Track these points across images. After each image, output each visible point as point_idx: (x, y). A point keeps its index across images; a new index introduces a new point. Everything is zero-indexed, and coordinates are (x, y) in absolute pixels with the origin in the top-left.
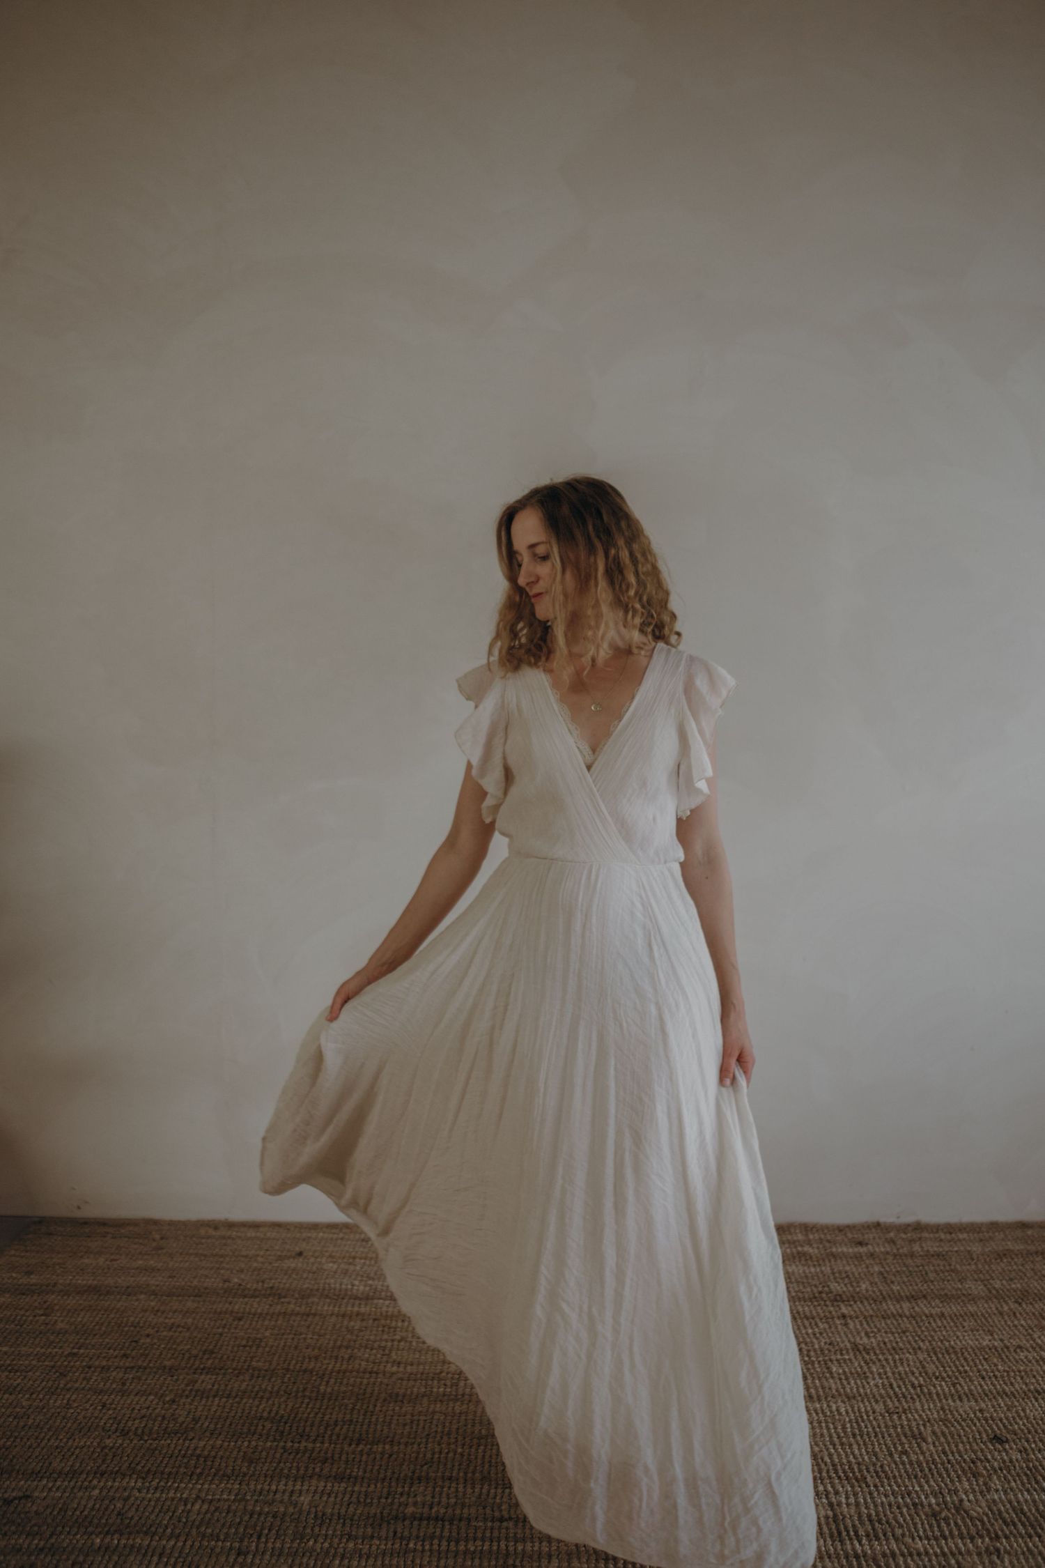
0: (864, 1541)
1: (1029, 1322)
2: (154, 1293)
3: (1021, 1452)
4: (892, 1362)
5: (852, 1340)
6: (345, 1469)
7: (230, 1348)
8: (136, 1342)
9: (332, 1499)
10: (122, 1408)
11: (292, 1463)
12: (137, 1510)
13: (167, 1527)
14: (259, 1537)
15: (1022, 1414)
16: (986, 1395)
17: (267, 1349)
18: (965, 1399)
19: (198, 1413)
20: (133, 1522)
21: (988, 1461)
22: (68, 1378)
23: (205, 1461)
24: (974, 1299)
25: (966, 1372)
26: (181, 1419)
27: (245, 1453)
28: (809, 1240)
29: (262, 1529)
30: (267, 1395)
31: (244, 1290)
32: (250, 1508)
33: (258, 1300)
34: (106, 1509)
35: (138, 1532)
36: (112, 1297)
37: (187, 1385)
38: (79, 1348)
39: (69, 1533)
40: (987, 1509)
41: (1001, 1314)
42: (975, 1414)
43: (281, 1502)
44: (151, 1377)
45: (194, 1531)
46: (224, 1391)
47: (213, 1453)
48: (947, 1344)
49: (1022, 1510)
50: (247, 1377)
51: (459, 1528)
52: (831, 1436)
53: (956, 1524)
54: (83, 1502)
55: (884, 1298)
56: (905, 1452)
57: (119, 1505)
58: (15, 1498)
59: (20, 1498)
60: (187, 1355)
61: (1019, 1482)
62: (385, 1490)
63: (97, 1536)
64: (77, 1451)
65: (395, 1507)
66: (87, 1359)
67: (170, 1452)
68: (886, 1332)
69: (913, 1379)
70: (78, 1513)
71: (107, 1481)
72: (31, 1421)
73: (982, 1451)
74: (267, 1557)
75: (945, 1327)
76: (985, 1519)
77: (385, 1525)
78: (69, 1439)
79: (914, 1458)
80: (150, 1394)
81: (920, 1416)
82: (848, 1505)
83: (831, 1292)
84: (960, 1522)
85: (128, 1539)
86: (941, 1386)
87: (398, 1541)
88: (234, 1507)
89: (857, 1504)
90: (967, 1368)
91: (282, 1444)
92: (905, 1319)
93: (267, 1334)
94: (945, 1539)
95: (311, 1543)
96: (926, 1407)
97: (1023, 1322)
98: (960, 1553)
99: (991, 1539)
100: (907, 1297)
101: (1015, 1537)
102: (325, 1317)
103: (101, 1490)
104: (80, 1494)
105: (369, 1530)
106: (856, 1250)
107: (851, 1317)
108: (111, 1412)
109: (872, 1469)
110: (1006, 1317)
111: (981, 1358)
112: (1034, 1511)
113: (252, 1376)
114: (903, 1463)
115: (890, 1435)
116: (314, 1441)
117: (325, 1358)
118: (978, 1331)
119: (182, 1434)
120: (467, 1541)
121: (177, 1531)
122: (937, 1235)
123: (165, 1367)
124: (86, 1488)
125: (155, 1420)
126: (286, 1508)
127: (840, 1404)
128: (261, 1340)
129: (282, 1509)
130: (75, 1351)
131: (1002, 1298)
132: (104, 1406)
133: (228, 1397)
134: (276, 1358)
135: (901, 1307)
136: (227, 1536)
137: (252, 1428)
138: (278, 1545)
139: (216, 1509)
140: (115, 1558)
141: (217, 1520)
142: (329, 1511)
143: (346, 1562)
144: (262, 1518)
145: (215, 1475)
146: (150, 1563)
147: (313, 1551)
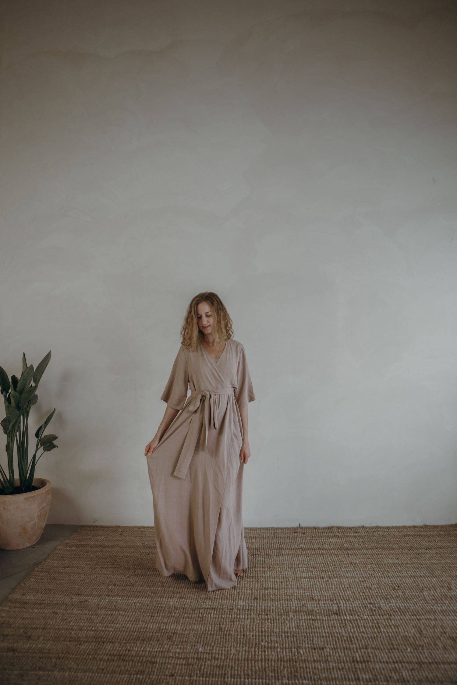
0: (348, 616)
1: (412, 556)
2: (120, 547)
3: (403, 592)
4: (363, 568)
5: (350, 561)
9: (180, 603)
12: (120, 605)
13: (129, 610)
14: (158, 613)
15: (405, 582)
16: (394, 577)
18: (386, 578)
19: (137, 580)
20: (119, 608)
21: (391, 595)
23: (140, 593)
24: (393, 549)
25: (387, 570)
26: (132, 582)
27: (152, 591)
28: (339, 532)
29: (158, 610)
32: (154, 605)
34: (111, 605)
35: (121, 610)
36: (107, 548)
37: (133, 573)
39: (100, 610)
40: (389, 608)
41: (402, 553)
42: (389, 582)
45: (138, 611)
46: (144, 574)
47: (142, 591)
48: (382, 562)
49: (400, 609)
51: (219, 611)
52: (340, 588)
53: (378, 612)
54: (104, 603)
55: (363, 549)
56: (364, 593)
57: (114, 604)
58: (83, 601)
59: (85, 601)
61: (400, 601)
63: (109, 611)
64: (101, 589)
68: (362, 559)
69: (369, 572)
70: (102, 605)
71: (110, 598)
72: (85, 582)
73: (390, 592)
74: (160, 617)
75: (382, 557)
76: (388, 611)
77: (196, 610)
78: (98, 586)
79: (367, 594)
81: (370, 583)
82: (343, 606)
83: (345, 547)
84: (379, 611)
85: (118, 612)
86: (378, 574)
87: (200, 614)
88: (149, 605)
89: (346, 606)
90: (388, 569)
91: (164, 589)
92: (369, 555)
94: (374, 615)
95: (174, 614)
96: (373, 580)
97: (410, 556)
98: (378, 619)
99: (389, 615)
100: (371, 549)
101: (397, 615)
103: (109, 600)
104: (103, 600)
105: (191, 612)
106: (355, 534)
107: (351, 555)
108: (110, 579)
109: (352, 597)
110: (404, 554)
111: (393, 566)
112: (404, 608)
114: (363, 596)
115: (360, 588)
116: (174, 588)
118: (393, 558)
120: (222, 614)
121: (133, 611)
122: (383, 530)
123: (125, 568)
126: (165, 605)
127: (344, 579)
129: (164, 605)
131: (403, 548)
132: (107, 578)
133: (146, 576)
135: (368, 552)
136: (148, 612)
137: (154, 585)
138: (163, 615)
139: (144, 605)
140: (115, 617)
141: (145, 608)
142: (179, 606)
143: (184, 619)
144: (158, 608)
145: (143, 597)
146: (125, 618)
147: (174, 616)
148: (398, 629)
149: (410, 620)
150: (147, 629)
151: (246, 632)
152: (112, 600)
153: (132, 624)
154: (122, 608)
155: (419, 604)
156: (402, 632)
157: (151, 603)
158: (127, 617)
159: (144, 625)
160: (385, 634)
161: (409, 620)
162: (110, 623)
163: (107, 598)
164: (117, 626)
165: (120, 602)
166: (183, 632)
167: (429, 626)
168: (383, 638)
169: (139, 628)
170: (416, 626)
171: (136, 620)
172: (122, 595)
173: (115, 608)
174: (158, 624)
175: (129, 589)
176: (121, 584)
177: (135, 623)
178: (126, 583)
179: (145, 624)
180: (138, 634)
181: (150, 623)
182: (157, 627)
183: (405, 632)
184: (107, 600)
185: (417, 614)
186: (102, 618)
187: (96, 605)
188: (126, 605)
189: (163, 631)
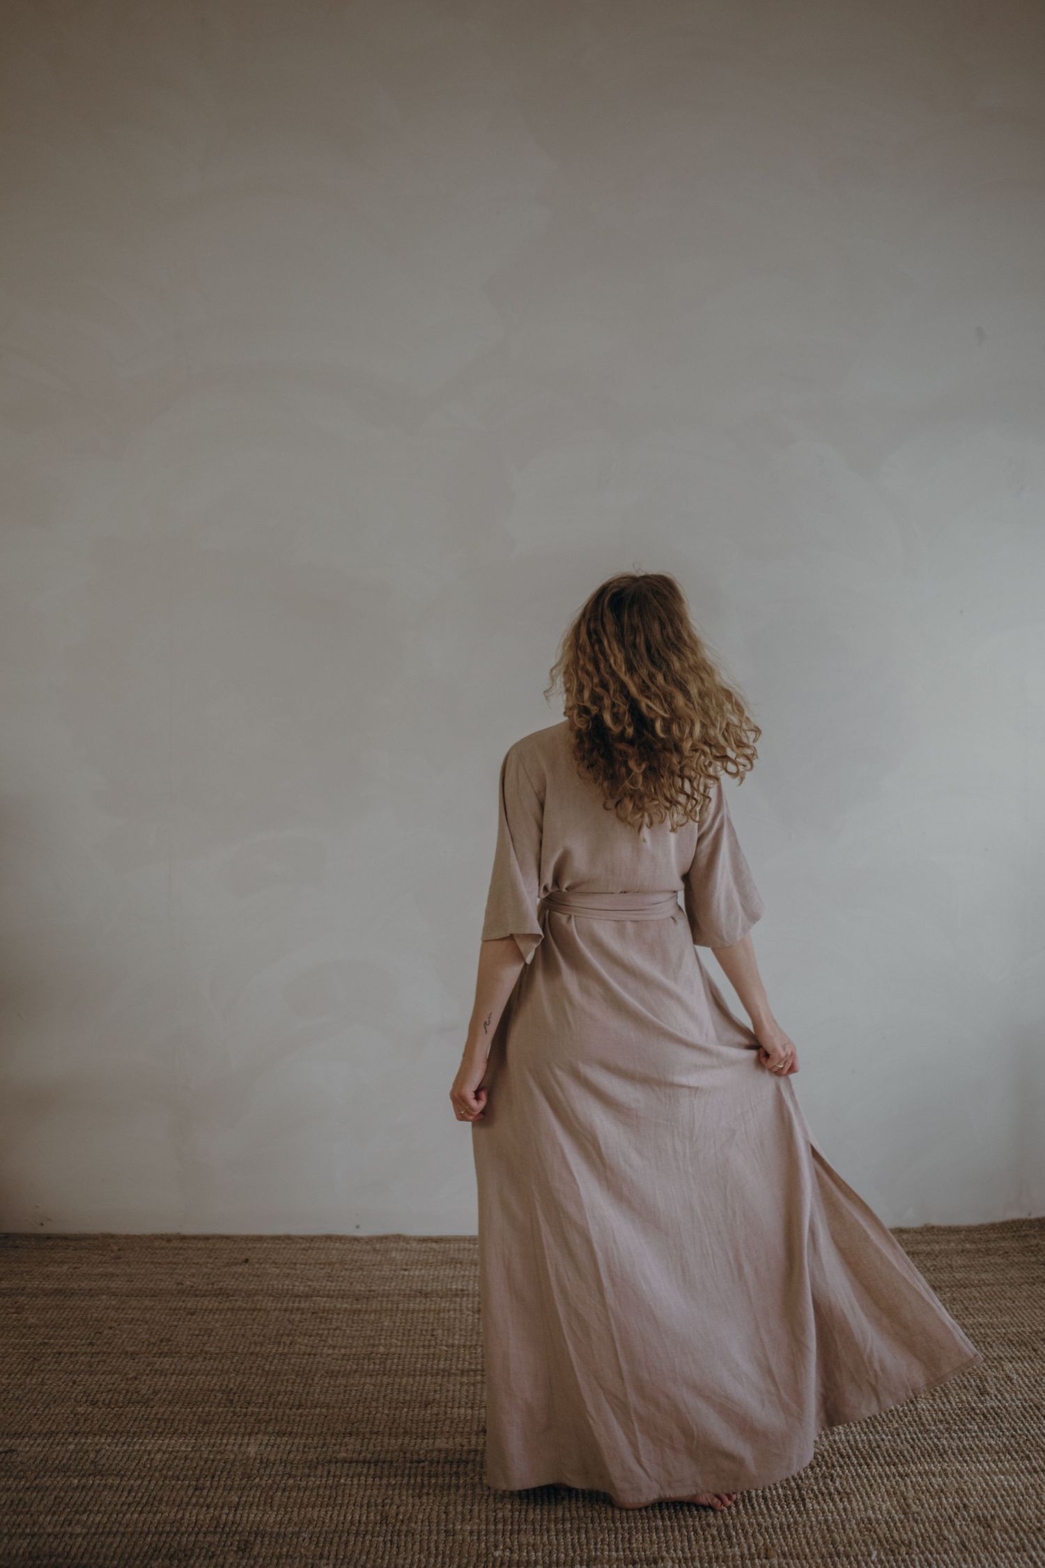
2: (114, 1294)
6: (287, 1427)
7: (184, 1337)
8: (101, 1333)
9: (275, 1449)
10: (91, 1384)
11: (240, 1423)
12: (107, 1459)
13: (134, 1471)
14: (213, 1477)
17: (218, 1337)
19: (158, 1387)
20: (105, 1468)
22: (41, 1362)
23: (165, 1423)
26: (143, 1392)
27: (199, 1416)
30: (219, 1373)
31: (196, 1290)
32: (205, 1456)
33: (208, 1298)
34: (81, 1459)
35: (110, 1475)
36: (77, 1298)
38: (50, 1339)
39: (50, 1476)
40: (828, 1447)
43: (232, 1451)
44: (115, 1360)
45: (157, 1474)
47: (172, 1417)
49: (857, 1448)
50: (200, 1359)
51: (382, 1468)
54: (62, 1454)
57: (92, 1456)
59: (6, 1452)
60: (146, 1343)
62: (321, 1442)
63: (75, 1478)
64: (53, 1418)
65: (329, 1453)
66: (57, 1347)
67: (134, 1416)
70: (57, 1462)
71: (81, 1439)
72: (11, 1395)
74: (220, 1491)
76: (826, 1454)
77: (320, 1466)
78: (45, 1408)
80: (115, 1373)
85: (101, 1480)
87: (331, 1478)
88: (191, 1456)
91: (232, 1409)
93: (217, 1325)
95: (257, 1480)
99: (828, 1468)
101: (848, 1466)
102: (269, 1312)
103: (76, 1445)
104: (59, 1448)
105: (307, 1471)
108: (81, 1387)
112: (867, 1447)
113: (205, 1358)
116: (260, 1407)
117: (269, 1344)
119: (145, 1403)
120: (389, 1477)
121: (143, 1474)
123: (127, 1352)
124: (63, 1444)
125: (120, 1393)
126: (236, 1455)
128: (212, 1330)
129: (232, 1456)
130: (46, 1341)
132: (74, 1383)
134: (225, 1345)
136: (185, 1477)
137: (206, 1398)
138: (229, 1482)
139: (175, 1458)
140: (91, 1493)
141: (177, 1466)
142: (272, 1458)
143: (287, 1494)
144: (215, 1463)
145: (174, 1433)
146: (120, 1496)
147: (258, 1486)
148: (850, 1502)
149: (881, 1477)
150: (181, 1524)
151: (454, 1525)
152: (85, 1447)
153: (141, 1512)
154: (113, 1467)
155: (905, 1434)
156: (859, 1510)
157: (196, 1451)
158: (125, 1493)
159: (172, 1514)
160: (817, 1517)
161: (878, 1478)
162: (76, 1512)
163: (70, 1440)
164: (98, 1519)
165: (107, 1451)
166: (283, 1530)
167: (928, 1491)
168: (811, 1528)
169: (159, 1523)
170: (895, 1493)
171: (151, 1499)
172: (114, 1430)
173: (92, 1467)
174: (212, 1510)
175: (136, 1412)
176: (113, 1401)
177: (147, 1508)
178: (128, 1397)
179: (177, 1511)
180: (156, 1539)
181: (190, 1507)
182: (209, 1516)
183: (866, 1510)
184: (72, 1447)
185: (900, 1461)
186: (55, 1498)
187: (38, 1462)
188: (125, 1459)
189: (227, 1529)
